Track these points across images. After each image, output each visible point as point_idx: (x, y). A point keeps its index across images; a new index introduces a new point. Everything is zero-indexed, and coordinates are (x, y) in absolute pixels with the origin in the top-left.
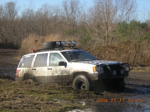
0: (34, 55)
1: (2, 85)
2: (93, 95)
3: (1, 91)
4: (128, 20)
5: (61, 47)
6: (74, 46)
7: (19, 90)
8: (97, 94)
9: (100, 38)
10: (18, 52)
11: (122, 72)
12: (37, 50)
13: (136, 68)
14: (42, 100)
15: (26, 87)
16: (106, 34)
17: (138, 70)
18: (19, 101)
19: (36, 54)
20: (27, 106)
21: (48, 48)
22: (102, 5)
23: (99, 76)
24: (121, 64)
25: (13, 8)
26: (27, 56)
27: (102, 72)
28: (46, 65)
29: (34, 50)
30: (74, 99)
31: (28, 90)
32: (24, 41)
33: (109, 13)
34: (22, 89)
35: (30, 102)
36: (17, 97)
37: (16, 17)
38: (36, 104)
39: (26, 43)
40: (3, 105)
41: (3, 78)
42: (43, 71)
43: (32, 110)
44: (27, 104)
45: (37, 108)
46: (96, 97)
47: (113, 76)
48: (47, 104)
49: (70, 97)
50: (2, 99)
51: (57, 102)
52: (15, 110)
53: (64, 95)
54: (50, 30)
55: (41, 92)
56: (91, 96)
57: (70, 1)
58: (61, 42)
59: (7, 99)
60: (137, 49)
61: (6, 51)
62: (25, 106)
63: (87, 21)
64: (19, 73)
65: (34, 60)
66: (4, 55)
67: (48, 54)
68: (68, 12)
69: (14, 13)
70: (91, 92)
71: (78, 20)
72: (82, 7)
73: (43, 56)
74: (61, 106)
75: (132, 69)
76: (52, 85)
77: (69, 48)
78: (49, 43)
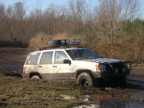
0: (40, 53)
1: (11, 83)
2: (99, 91)
3: (11, 88)
4: (132, 18)
5: (66, 45)
6: (78, 44)
7: (27, 87)
8: (103, 90)
9: (105, 36)
10: (26, 50)
11: (124, 70)
12: (43, 48)
13: (140, 65)
14: (50, 97)
15: (34, 84)
16: (111, 32)
17: (142, 66)
18: (27, 97)
19: (42, 52)
20: (36, 103)
21: (54, 46)
22: (107, 4)
23: (101, 74)
24: (123, 62)
25: (21, 8)
26: (33, 54)
28: (51, 63)
29: (40, 48)
30: (80, 95)
31: (36, 87)
32: (32, 40)
33: (114, 12)
34: (30, 86)
35: (38, 99)
36: (25, 93)
37: (24, 16)
38: (44, 100)
39: (34, 41)
40: (12, 102)
41: (12, 76)
42: (48, 68)
43: (40, 106)
44: (35, 100)
45: (45, 104)
46: (102, 93)
47: (115, 74)
48: (55, 100)
49: (77, 93)
50: (11, 96)
52: (24, 106)
53: (70, 91)
54: (57, 29)
55: (49, 89)
56: (97, 92)
57: (76, 1)
58: (65, 40)
59: (16, 95)
60: (141, 46)
61: (15, 50)
62: (33, 102)
63: (92, 20)
64: (26, 70)
65: (40, 57)
66: (14, 53)
67: (53, 52)
68: (74, 11)
69: (23, 13)
70: (97, 88)
71: (84, 19)
72: (88, 6)
73: (48, 54)
74: (68, 102)
75: (136, 66)
76: (59, 82)
77: (74, 46)
78: (54, 41)
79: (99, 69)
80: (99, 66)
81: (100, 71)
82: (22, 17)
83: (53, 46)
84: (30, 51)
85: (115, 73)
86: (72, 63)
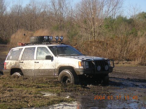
0: (22, 49)
2: (80, 88)
4: (114, 15)
5: (48, 41)
6: (61, 41)
7: (7, 84)
8: (84, 87)
9: (87, 33)
10: (7, 46)
11: (106, 68)
13: (122, 62)
14: (30, 94)
15: (15, 80)
16: (93, 29)
17: (123, 64)
18: (7, 94)
19: (24, 47)
20: (16, 100)
23: (84, 71)
24: (106, 60)
25: (2, 4)
26: (15, 49)
27: (87, 67)
28: (33, 59)
29: (22, 44)
30: (61, 92)
31: (17, 84)
32: (13, 36)
33: (95, 9)
34: (10, 83)
35: (18, 96)
36: (6, 90)
37: (5, 12)
38: (24, 97)
39: (15, 38)
42: (30, 64)
43: (20, 103)
44: (15, 97)
45: (25, 102)
46: (83, 91)
48: (35, 97)
49: (58, 91)
51: (45, 95)
52: (4, 103)
53: (51, 88)
54: (38, 25)
55: (29, 86)
56: (78, 90)
58: (48, 37)
62: (13, 99)
63: (74, 16)
64: (7, 66)
65: (22, 53)
67: (35, 47)
68: (56, 8)
69: (3, 9)
70: (78, 86)
71: (65, 15)
72: (69, 3)
73: (30, 49)
74: (49, 99)
75: (118, 64)
76: (40, 79)
77: (57, 43)
78: (37, 37)
79: (82, 66)
80: (81, 62)
81: (82, 67)
82: (3, 13)
83: (35, 42)
84: (11, 48)
85: (98, 70)
86: (54, 59)
